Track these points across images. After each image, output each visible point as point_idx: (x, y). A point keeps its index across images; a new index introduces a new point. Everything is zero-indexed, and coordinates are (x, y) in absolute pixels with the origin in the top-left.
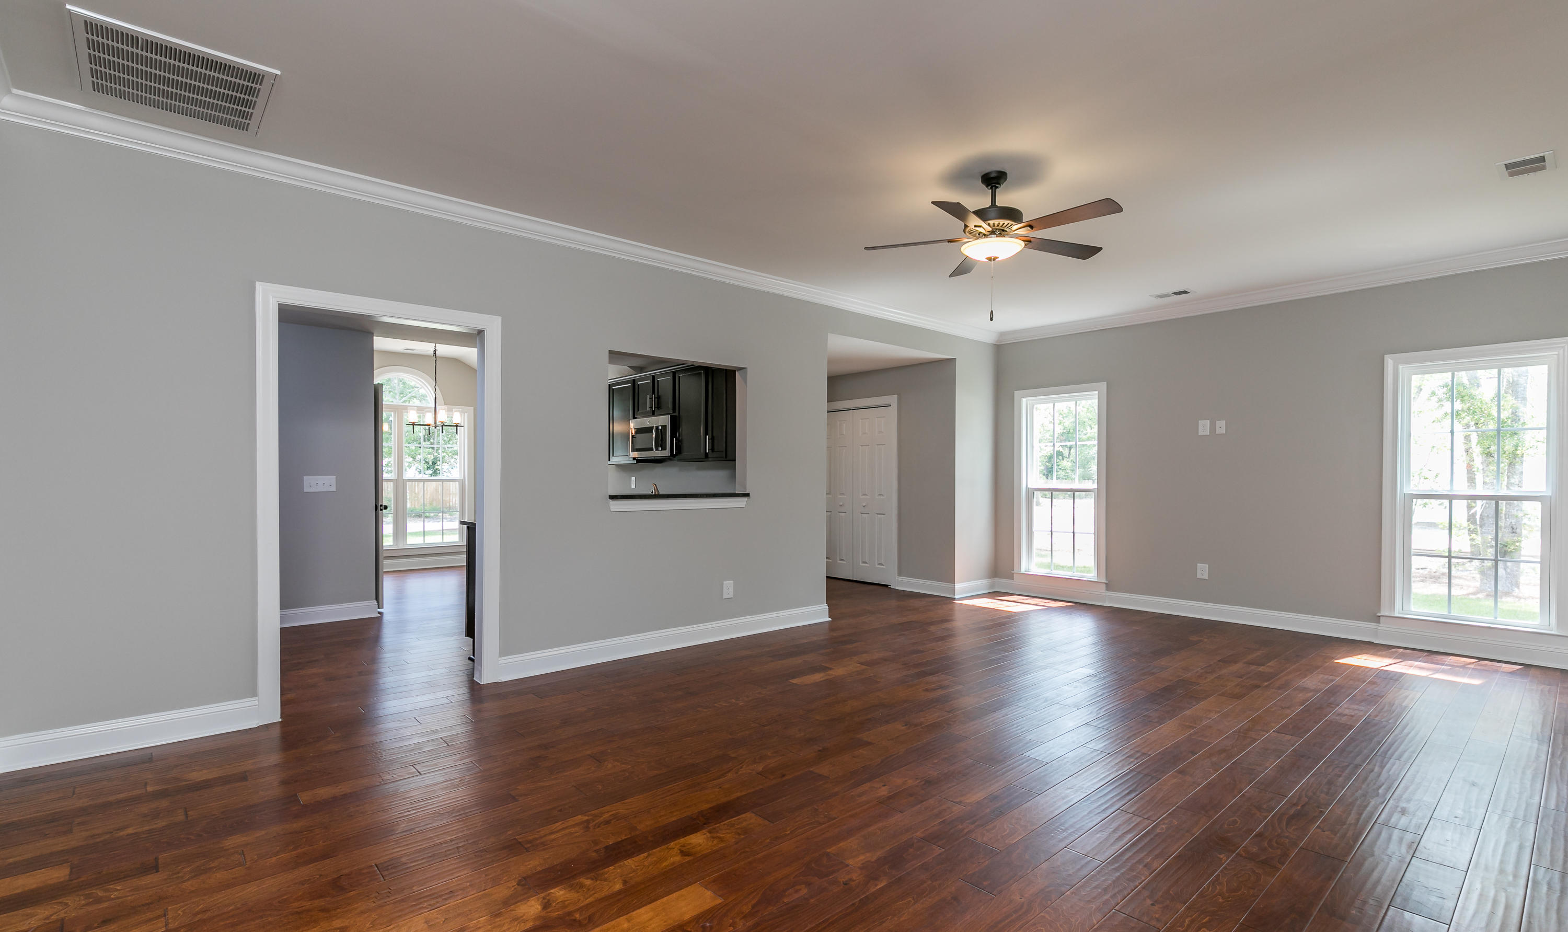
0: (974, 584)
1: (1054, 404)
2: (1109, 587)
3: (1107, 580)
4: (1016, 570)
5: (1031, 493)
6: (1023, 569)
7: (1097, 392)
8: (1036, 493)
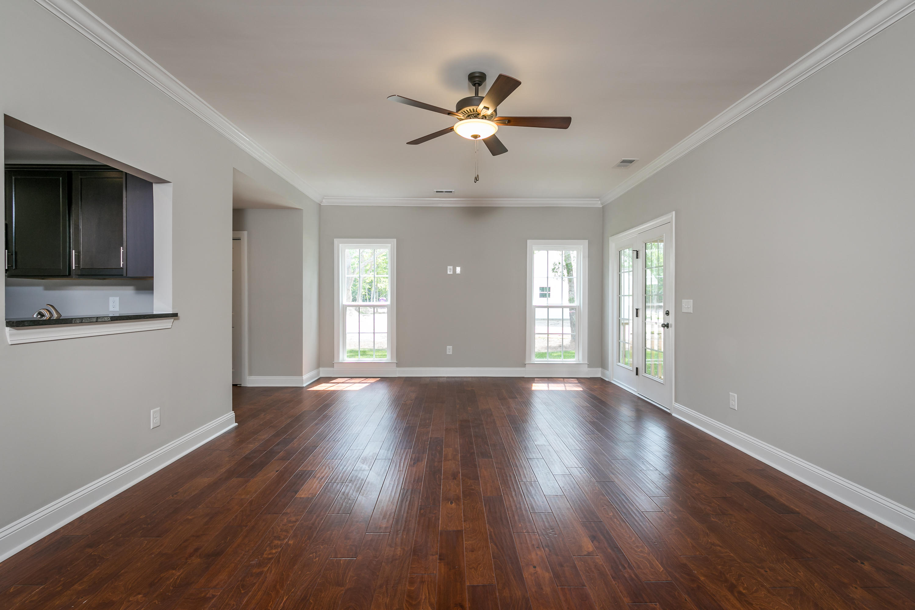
0: (311, 374)
1: (360, 250)
2: (398, 365)
3: (397, 361)
4: (335, 361)
5: (345, 307)
6: (341, 360)
7: (390, 245)
8: (348, 308)
